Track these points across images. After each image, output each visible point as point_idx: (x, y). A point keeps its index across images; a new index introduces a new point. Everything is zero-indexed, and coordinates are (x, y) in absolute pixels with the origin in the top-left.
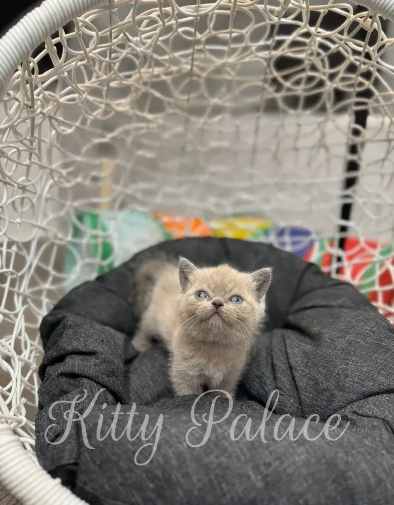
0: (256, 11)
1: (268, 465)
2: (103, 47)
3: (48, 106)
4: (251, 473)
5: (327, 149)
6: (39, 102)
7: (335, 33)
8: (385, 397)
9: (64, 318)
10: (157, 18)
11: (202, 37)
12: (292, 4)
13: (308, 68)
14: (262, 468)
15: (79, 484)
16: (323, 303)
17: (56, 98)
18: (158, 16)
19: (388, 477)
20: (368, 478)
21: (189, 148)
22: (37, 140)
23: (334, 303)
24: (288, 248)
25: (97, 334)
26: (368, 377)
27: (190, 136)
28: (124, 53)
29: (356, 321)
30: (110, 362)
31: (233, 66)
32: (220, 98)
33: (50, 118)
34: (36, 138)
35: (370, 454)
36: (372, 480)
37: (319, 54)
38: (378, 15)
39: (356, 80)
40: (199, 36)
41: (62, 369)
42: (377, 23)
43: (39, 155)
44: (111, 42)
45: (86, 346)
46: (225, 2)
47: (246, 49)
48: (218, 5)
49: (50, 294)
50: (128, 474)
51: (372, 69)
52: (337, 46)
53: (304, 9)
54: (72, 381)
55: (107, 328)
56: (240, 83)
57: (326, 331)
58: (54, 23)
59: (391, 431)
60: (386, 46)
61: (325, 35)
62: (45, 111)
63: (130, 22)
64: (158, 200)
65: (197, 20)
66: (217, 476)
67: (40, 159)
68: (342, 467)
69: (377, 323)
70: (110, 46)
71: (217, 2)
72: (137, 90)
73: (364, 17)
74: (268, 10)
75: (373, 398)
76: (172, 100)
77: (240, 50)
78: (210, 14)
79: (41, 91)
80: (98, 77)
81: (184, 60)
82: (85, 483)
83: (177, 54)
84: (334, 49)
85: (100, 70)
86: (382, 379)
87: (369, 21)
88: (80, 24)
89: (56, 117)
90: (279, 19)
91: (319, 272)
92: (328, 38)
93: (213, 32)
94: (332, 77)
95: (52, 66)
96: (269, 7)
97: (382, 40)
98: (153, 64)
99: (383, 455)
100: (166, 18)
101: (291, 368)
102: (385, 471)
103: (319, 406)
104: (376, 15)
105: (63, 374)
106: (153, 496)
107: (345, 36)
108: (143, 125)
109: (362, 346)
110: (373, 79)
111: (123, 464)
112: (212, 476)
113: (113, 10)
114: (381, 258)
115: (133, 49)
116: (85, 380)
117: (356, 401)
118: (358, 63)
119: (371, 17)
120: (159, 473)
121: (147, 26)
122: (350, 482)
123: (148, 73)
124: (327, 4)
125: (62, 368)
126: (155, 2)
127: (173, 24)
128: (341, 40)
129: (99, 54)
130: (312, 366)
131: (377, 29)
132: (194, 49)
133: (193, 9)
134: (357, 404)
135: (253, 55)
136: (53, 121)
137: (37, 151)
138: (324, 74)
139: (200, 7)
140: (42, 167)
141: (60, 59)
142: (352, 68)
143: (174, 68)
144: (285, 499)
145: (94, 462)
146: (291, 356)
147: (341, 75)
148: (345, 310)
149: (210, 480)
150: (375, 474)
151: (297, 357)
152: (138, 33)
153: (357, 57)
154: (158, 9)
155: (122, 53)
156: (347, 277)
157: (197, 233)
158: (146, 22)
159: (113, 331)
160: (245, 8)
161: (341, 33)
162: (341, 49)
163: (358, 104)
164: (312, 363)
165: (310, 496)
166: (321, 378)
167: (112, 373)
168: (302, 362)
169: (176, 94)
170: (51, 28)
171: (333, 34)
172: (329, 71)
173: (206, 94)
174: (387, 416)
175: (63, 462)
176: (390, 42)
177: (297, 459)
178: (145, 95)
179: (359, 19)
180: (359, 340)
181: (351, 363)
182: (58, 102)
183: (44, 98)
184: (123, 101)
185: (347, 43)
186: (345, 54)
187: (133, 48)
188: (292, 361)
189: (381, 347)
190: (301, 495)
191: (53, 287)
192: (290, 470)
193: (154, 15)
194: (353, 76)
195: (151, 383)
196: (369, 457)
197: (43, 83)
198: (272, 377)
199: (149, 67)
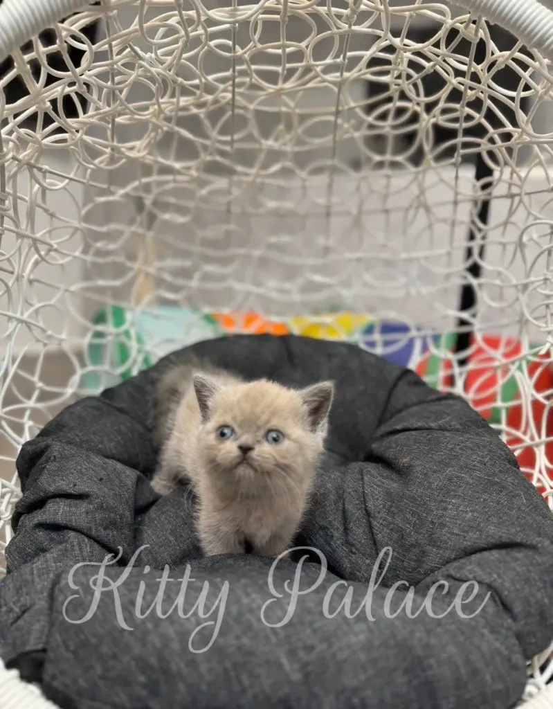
0: (315, 16)
1: (310, 649)
2: (101, 67)
3: (25, 150)
4: (284, 661)
5: (428, 210)
6: (11, 144)
7: (428, 46)
8: (495, 554)
9: (48, 447)
10: (177, 25)
11: (245, 53)
12: (365, 5)
13: (396, 96)
14: (301, 654)
15: (46, 678)
16: (419, 424)
17: (36, 138)
18: (178, 23)
19: (487, 665)
20: (458, 668)
21: (236, 209)
22: (11, 198)
23: (433, 425)
24: (379, 351)
25: (93, 470)
26: (472, 527)
27: (236, 192)
28: (133, 75)
29: (461, 449)
30: (108, 509)
31: (291, 94)
32: (276, 140)
33: (31, 167)
34: (9, 194)
35: (463, 633)
36: (463, 671)
37: (409, 77)
38: (484, 19)
39: (462, 112)
40: (239, 51)
41: (40, 518)
42: (484, 30)
43: (15, 219)
44: (112, 59)
45: (75, 485)
46: (272, 3)
47: (308, 70)
48: (261, 8)
49: (35, 415)
50: (111, 663)
51: (482, 96)
52: (432, 63)
53: (382, 11)
54: (54, 535)
55: (110, 462)
56: (303, 118)
57: (418, 462)
58: (20, 30)
59: (499, 603)
60: (497, 63)
61: (415, 49)
62: (21, 157)
63: (136, 31)
64: (195, 283)
65: (234, 28)
66: (235, 665)
67: (17, 225)
68: (419, 651)
69: (490, 451)
70: (112, 65)
71: (261, 3)
72: (156, 127)
73: (465, 22)
74: (333, 13)
75: (478, 555)
76: (208, 143)
77: (300, 71)
78: (252, 19)
79: (13, 127)
80: (97, 109)
81: (221, 86)
82: (54, 677)
83: (210, 78)
84: (428, 70)
85: (99, 99)
86: (492, 529)
87: (472, 28)
88: (64, 33)
89: (40, 165)
90: (350, 27)
91: (418, 383)
92: (418, 54)
93: (259, 46)
94: (429, 108)
95: (27, 93)
96: (334, 9)
97: (493, 54)
98: (177, 92)
99: (483, 635)
100: (189, 27)
101: (368, 514)
102: (483, 656)
103: (404, 569)
104: (480, 18)
105: (41, 526)
106: (143, 693)
107: (443, 50)
108: (170, 177)
109: (467, 483)
110: (484, 110)
111: (105, 649)
112: (228, 665)
113: (111, 14)
114: (504, 361)
115: (147, 70)
116: (72, 534)
117: (455, 559)
118: (462, 88)
119: (474, 22)
120: (153, 661)
121: (164, 36)
122: (430, 673)
123: (172, 103)
124: (414, 4)
125: (40, 516)
126: (170, 3)
127: (201, 35)
128: (438, 56)
129: (96, 76)
130: (396, 511)
131: (484, 39)
132: (234, 71)
133: (227, 12)
134: (456, 564)
135: (319, 79)
136: (35, 171)
137: (11, 213)
138: (418, 104)
139: (236, 10)
140: (20, 236)
141: (38, 82)
142: (455, 96)
143: (209, 98)
144: (331, 697)
145: (67, 647)
146: (369, 497)
147: (441, 105)
148: (447, 434)
149: (226, 671)
150: (468, 661)
151: (378, 499)
152: (152, 47)
153: (460, 79)
154: (176, 12)
155: (131, 75)
156: (458, 389)
157: (252, 330)
158: (161, 31)
159: (119, 466)
160: (300, 11)
161: (437, 45)
162: (438, 68)
163: (465, 145)
164: (396, 508)
165: (368, 693)
166: (408, 528)
167: (112, 525)
168: (384, 506)
169: (214, 134)
170: (16, 36)
171: (426, 47)
172: (424, 99)
173: (256, 133)
174: (495, 580)
175: (29, 648)
176: (503, 56)
177: (353, 640)
178: (169, 136)
179: (458, 24)
180: (463, 475)
181: (450, 507)
182: (40, 144)
183: (19, 138)
184: (137, 143)
185: (447, 59)
186: (445, 75)
187: (145, 67)
188: (370, 505)
189: (493, 485)
190: (356, 691)
191: (40, 406)
192: (341, 656)
193: (173, 21)
194: (457, 106)
195: (171, 538)
196: (461, 638)
197: (16, 116)
198: (341, 529)
199: (173, 96)
